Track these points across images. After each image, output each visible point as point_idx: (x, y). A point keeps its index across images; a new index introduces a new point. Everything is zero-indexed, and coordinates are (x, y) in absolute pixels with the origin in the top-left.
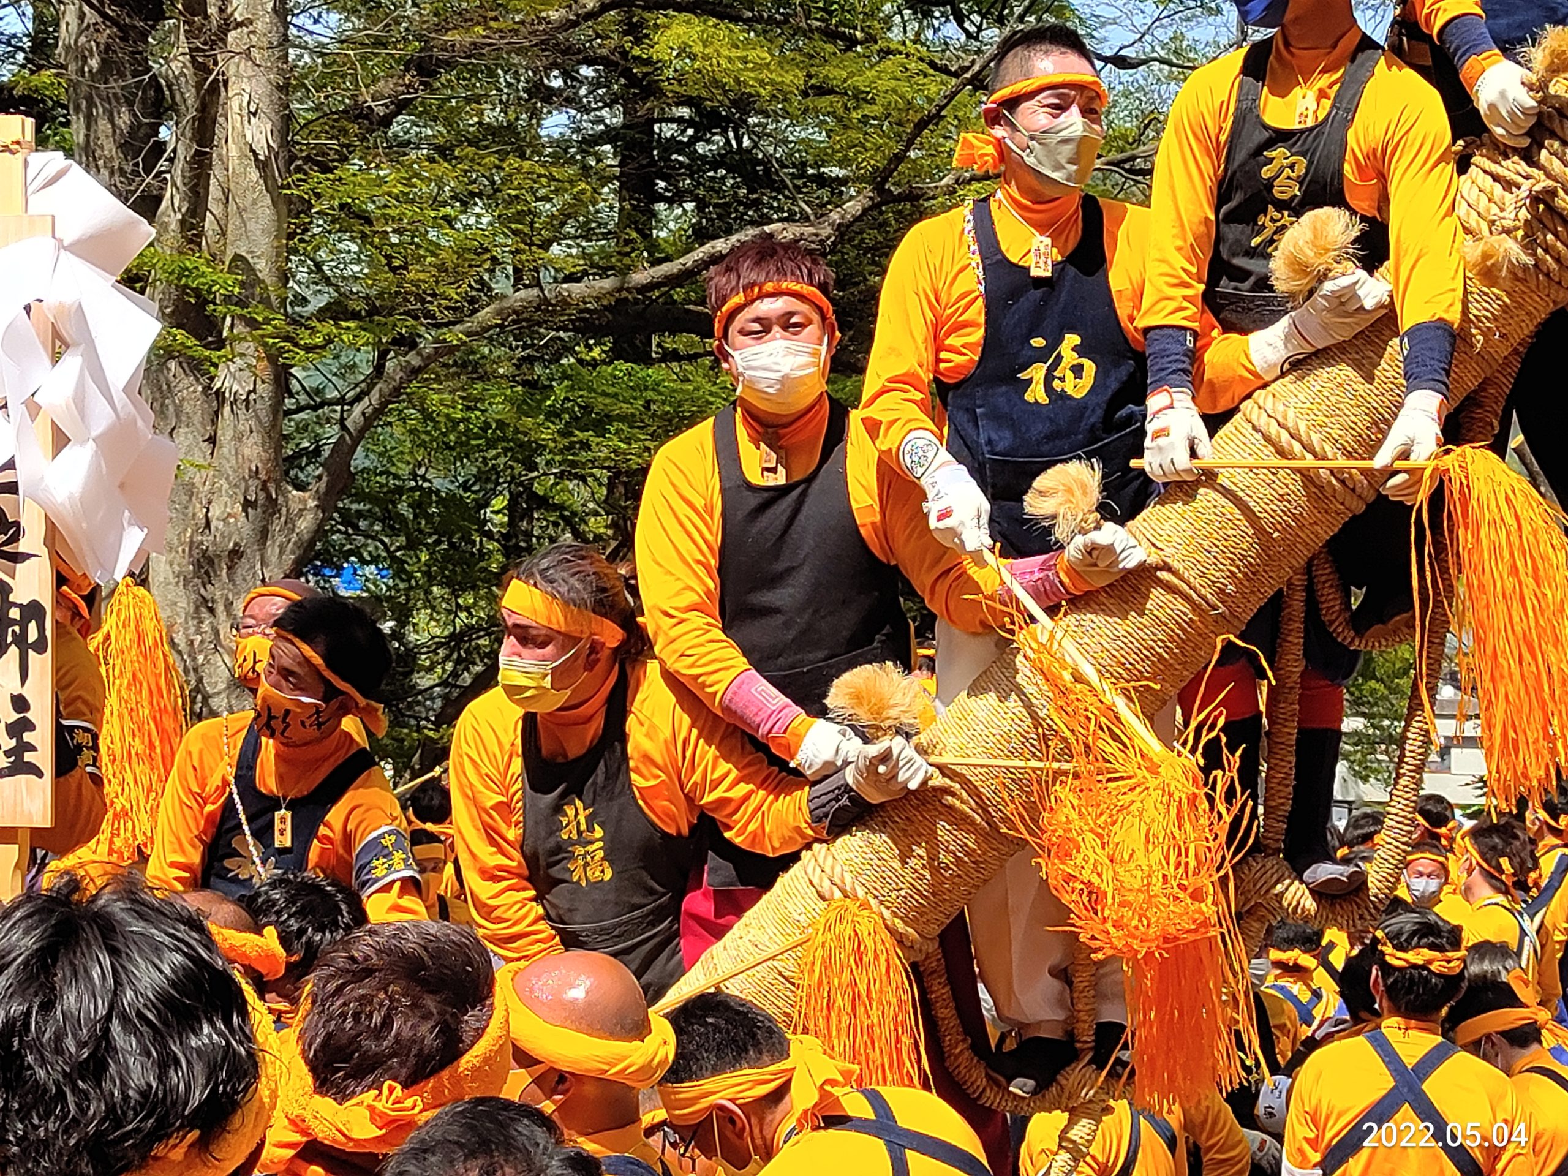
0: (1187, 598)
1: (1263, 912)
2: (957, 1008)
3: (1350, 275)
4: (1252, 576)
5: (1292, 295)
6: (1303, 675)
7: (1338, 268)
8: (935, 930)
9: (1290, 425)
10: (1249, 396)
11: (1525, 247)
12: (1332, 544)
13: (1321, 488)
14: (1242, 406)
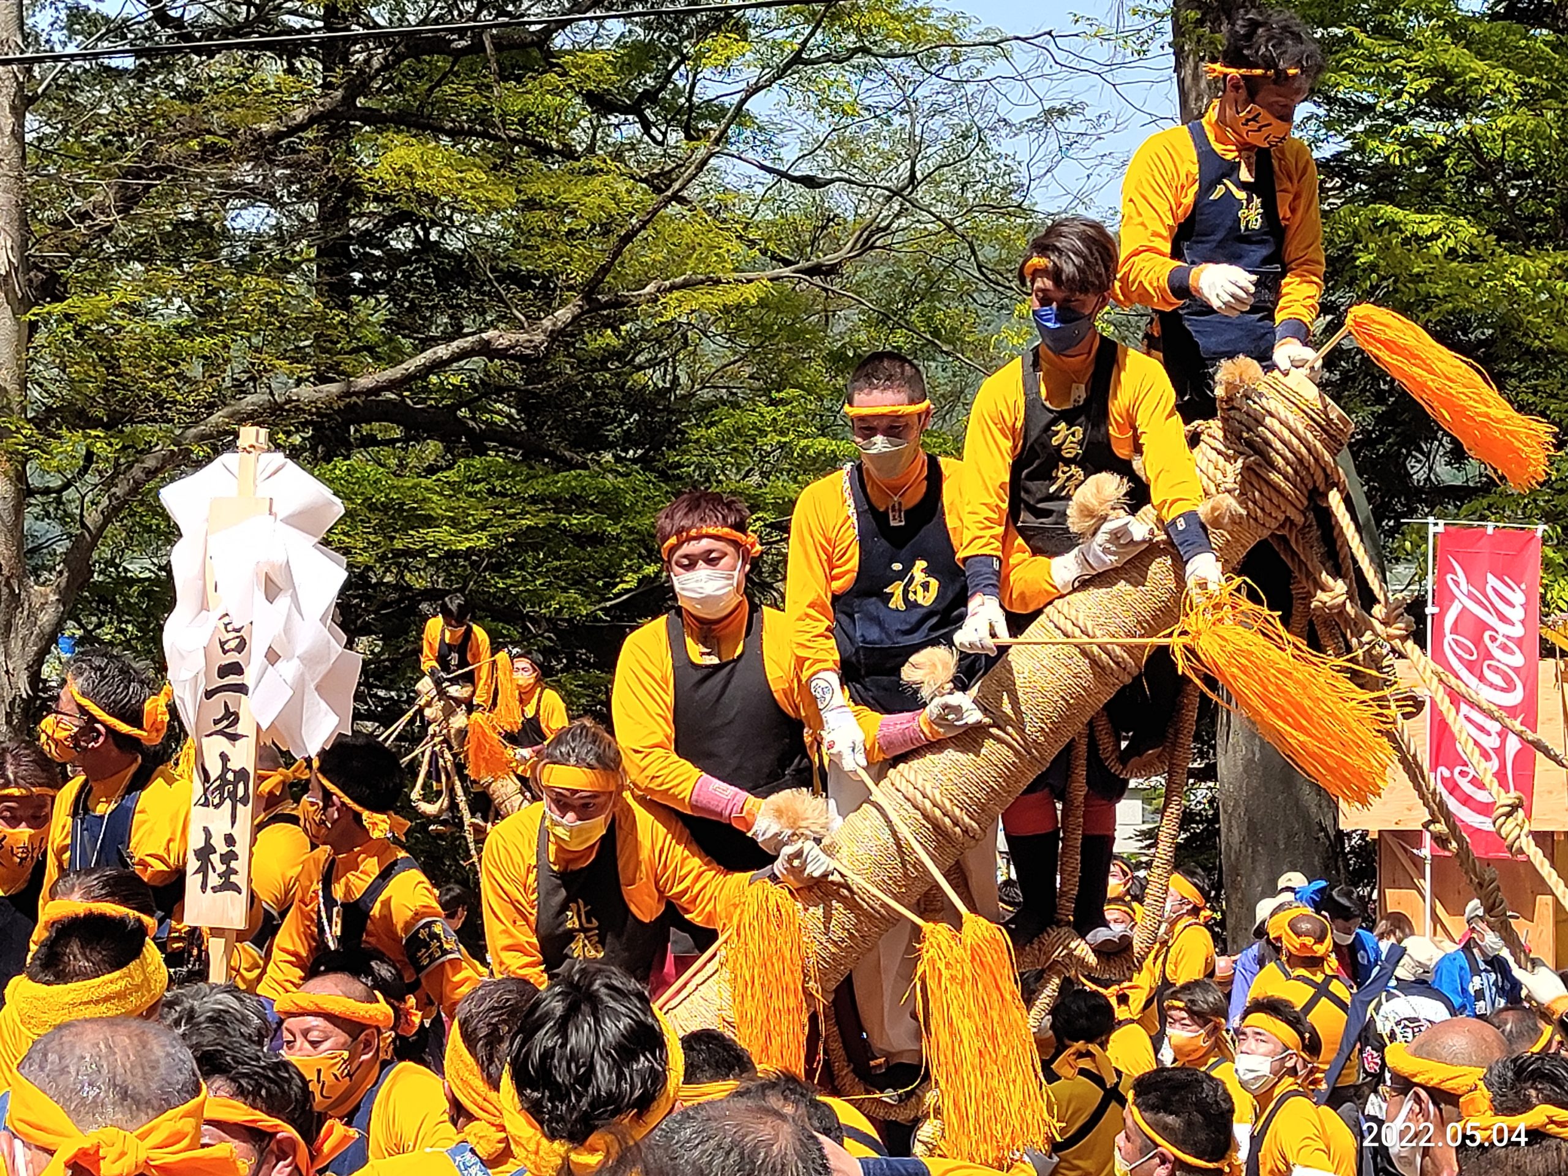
0: (1010, 746)
1: (1059, 967)
2: (844, 1042)
3: (1120, 519)
4: (1056, 729)
5: (1082, 535)
6: (1086, 796)
7: (1113, 514)
8: (833, 985)
9: (1081, 624)
10: (1050, 603)
11: (1240, 503)
12: (1107, 706)
13: (1103, 668)
14: (1046, 610)
